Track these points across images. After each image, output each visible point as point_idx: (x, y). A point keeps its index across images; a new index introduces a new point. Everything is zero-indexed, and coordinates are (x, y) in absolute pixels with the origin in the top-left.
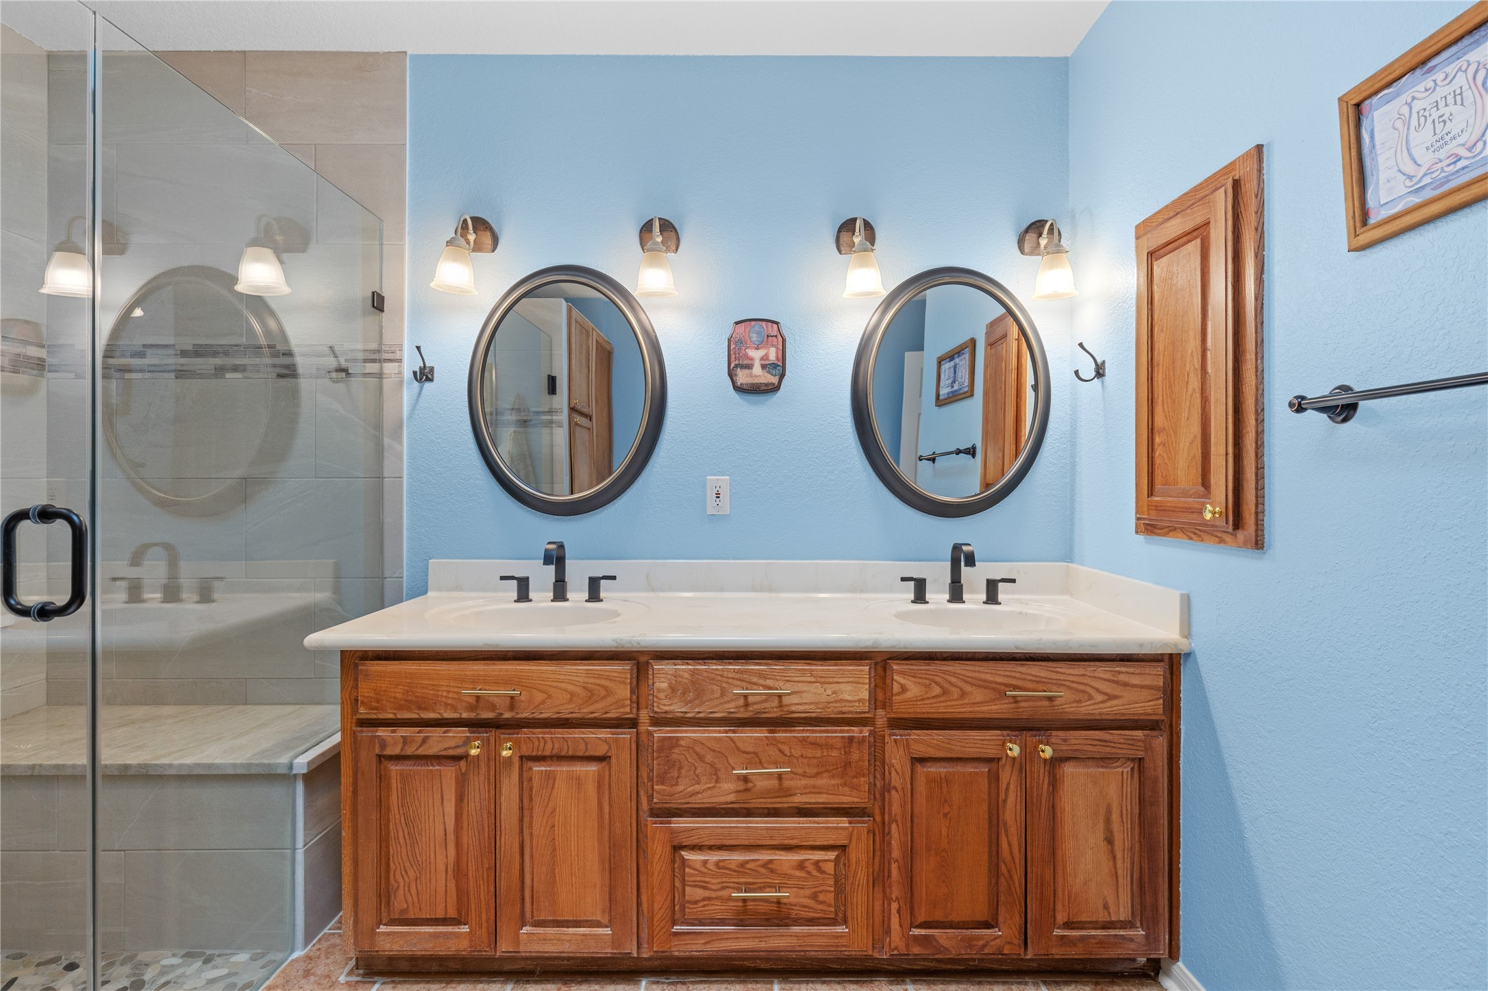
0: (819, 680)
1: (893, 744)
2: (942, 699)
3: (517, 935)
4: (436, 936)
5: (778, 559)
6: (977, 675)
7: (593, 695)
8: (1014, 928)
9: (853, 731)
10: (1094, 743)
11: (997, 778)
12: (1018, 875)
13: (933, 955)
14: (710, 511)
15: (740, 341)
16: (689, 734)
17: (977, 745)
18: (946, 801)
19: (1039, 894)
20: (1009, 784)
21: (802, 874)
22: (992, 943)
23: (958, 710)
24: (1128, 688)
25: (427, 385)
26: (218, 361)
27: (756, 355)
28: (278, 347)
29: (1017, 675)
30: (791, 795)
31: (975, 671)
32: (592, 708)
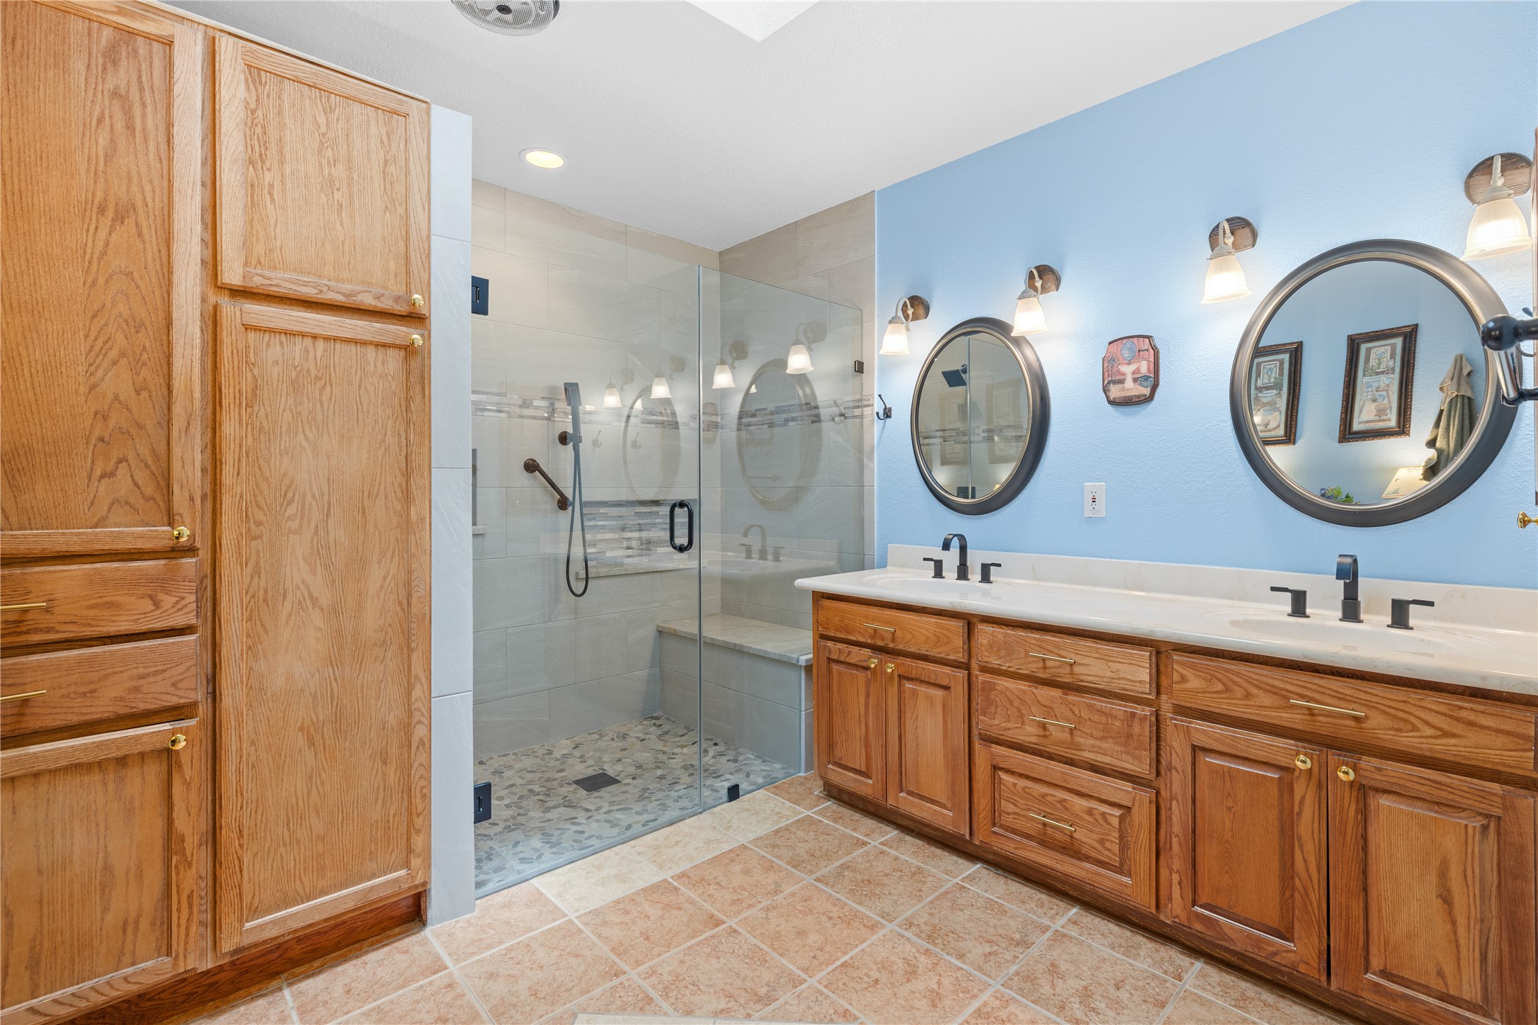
0: (1104, 657)
1: (1174, 728)
2: (1224, 696)
3: (897, 796)
4: (856, 780)
5: (1153, 561)
6: (1264, 679)
7: (939, 640)
8: (1311, 949)
9: (1136, 708)
10: (1422, 781)
11: (1291, 790)
12: (1316, 896)
13: (1217, 939)
14: (1088, 513)
15: (1113, 359)
16: (1004, 683)
17: (1265, 749)
18: (1229, 795)
19: (1343, 925)
20: (1303, 798)
21: (1090, 819)
22: (1285, 955)
23: (1242, 710)
24: (1474, 728)
25: (888, 420)
26: (785, 416)
27: (1128, 370)
28: (812, 404)
29: (1314, 687)
30: (1081, 750)
31: (1262, 675)
32: (940, 650)
